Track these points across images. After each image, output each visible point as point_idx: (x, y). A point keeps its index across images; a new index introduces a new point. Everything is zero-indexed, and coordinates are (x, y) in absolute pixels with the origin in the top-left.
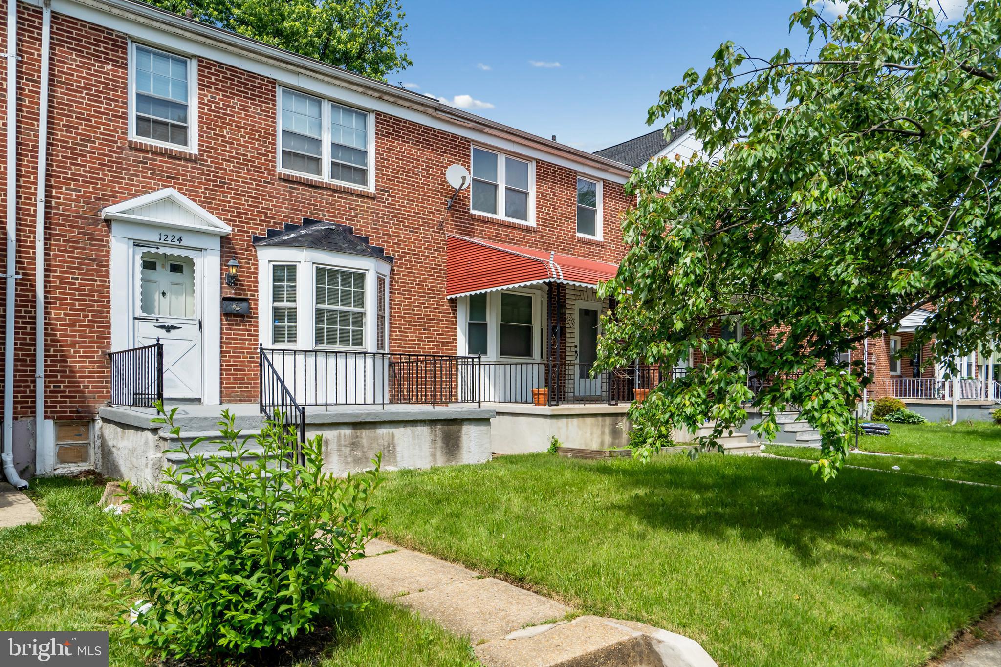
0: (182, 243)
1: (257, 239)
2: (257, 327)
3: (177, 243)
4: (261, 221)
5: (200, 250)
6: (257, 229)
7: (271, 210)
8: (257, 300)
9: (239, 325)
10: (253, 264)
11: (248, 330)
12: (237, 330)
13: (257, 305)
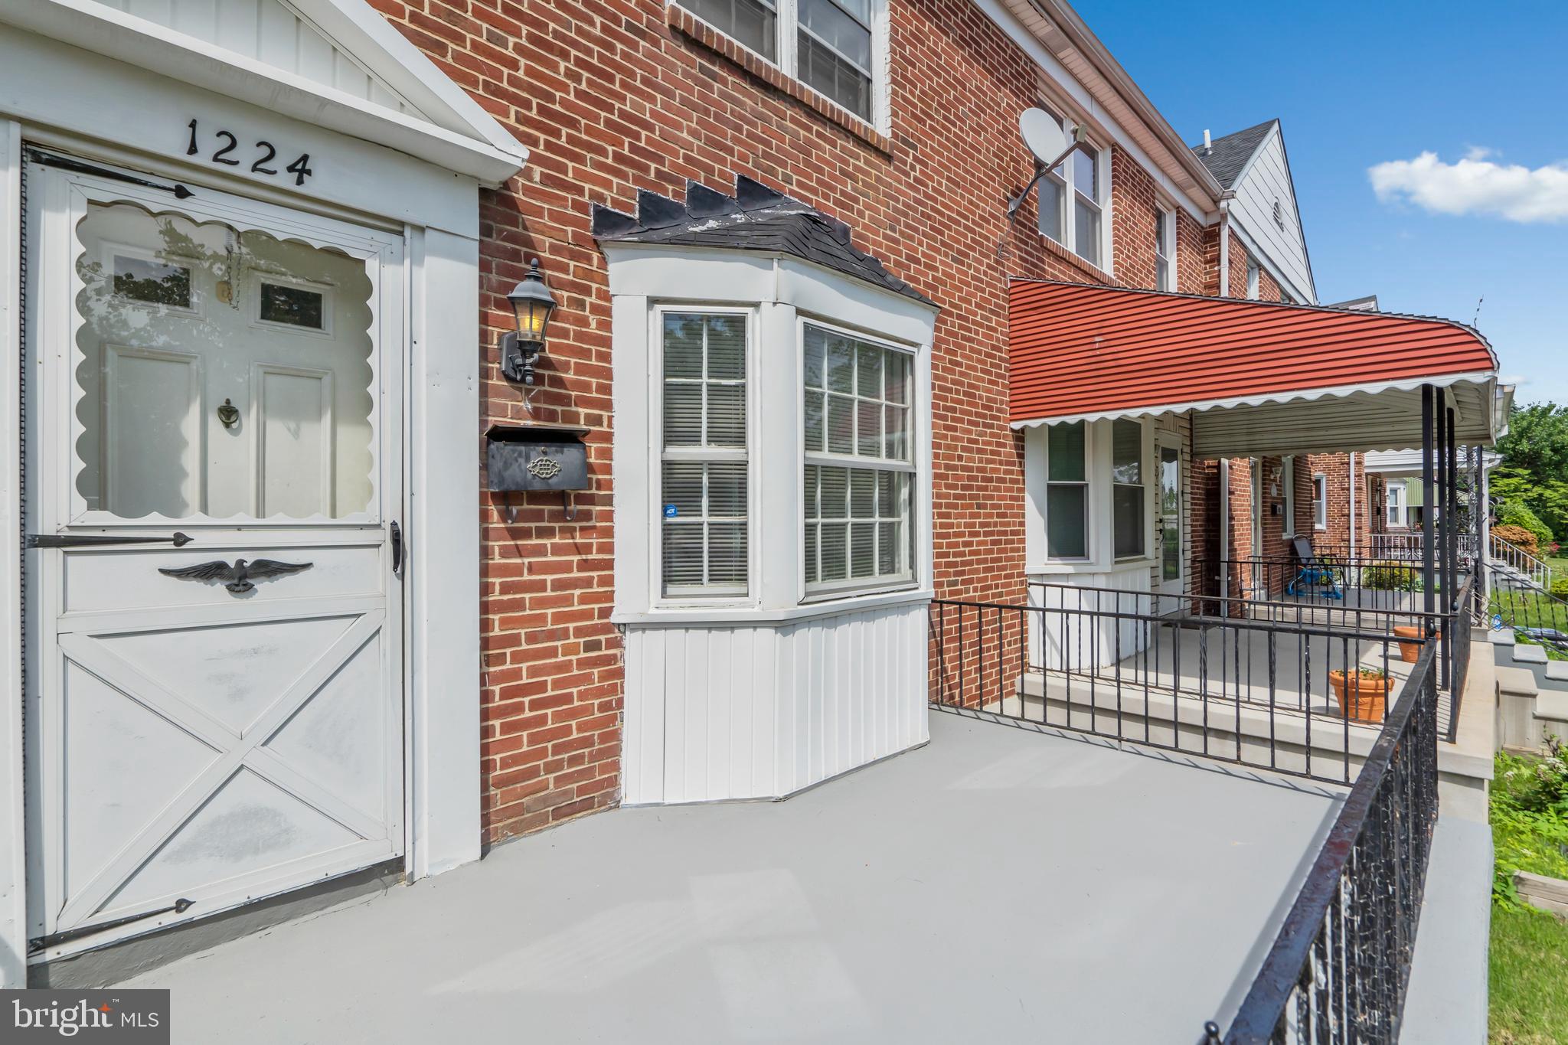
0: (310, 187)
1: (607, 221)
2: (609, 532)
3: (287, 181)
4: (618, 157)
5: (397, 227)
6: (608, 185)
7: (649, 127)
8: (608, 437)
9: (549, 533)
10: (595, 309)
11: (578, 549)
12: (540, 551)
13: (607, 454)
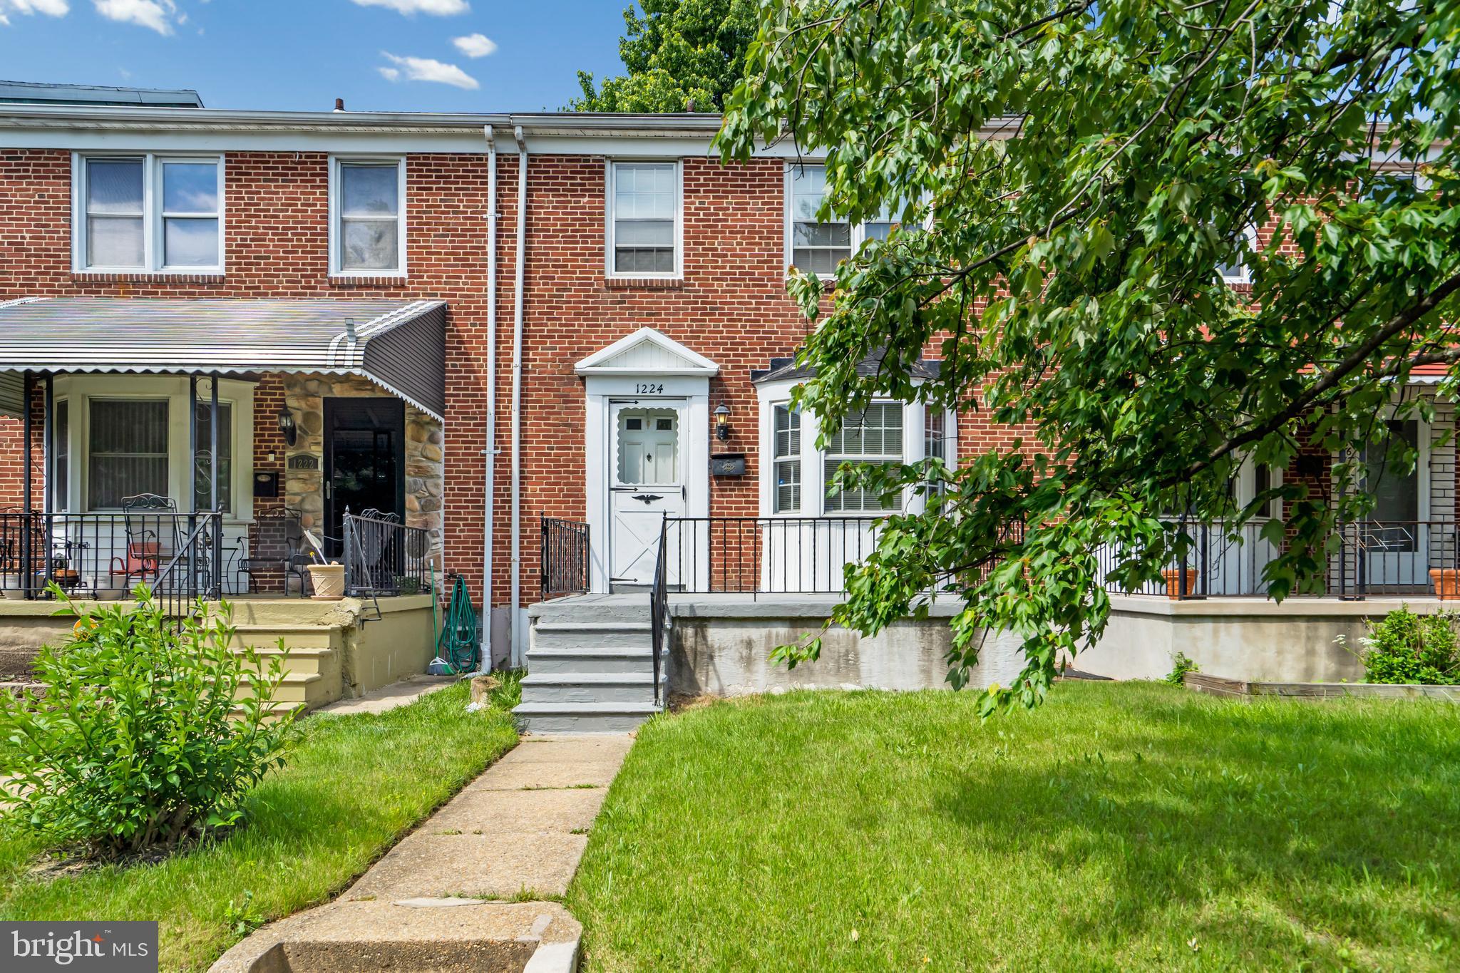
0: (663, 393)
1: (756, 375)
2: (757, 490)
3: (657, 393)
4: (762, 349)
5: (684, 398)
6: (757, 361)
7: (776, 332)
8: (757, 455)
9: (733, 490)
10: (752, 409)
11: (744, 496)
12: (730, 496)
13: (757, 461)
